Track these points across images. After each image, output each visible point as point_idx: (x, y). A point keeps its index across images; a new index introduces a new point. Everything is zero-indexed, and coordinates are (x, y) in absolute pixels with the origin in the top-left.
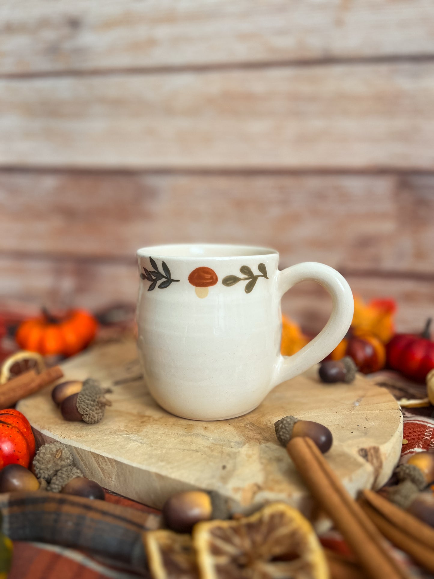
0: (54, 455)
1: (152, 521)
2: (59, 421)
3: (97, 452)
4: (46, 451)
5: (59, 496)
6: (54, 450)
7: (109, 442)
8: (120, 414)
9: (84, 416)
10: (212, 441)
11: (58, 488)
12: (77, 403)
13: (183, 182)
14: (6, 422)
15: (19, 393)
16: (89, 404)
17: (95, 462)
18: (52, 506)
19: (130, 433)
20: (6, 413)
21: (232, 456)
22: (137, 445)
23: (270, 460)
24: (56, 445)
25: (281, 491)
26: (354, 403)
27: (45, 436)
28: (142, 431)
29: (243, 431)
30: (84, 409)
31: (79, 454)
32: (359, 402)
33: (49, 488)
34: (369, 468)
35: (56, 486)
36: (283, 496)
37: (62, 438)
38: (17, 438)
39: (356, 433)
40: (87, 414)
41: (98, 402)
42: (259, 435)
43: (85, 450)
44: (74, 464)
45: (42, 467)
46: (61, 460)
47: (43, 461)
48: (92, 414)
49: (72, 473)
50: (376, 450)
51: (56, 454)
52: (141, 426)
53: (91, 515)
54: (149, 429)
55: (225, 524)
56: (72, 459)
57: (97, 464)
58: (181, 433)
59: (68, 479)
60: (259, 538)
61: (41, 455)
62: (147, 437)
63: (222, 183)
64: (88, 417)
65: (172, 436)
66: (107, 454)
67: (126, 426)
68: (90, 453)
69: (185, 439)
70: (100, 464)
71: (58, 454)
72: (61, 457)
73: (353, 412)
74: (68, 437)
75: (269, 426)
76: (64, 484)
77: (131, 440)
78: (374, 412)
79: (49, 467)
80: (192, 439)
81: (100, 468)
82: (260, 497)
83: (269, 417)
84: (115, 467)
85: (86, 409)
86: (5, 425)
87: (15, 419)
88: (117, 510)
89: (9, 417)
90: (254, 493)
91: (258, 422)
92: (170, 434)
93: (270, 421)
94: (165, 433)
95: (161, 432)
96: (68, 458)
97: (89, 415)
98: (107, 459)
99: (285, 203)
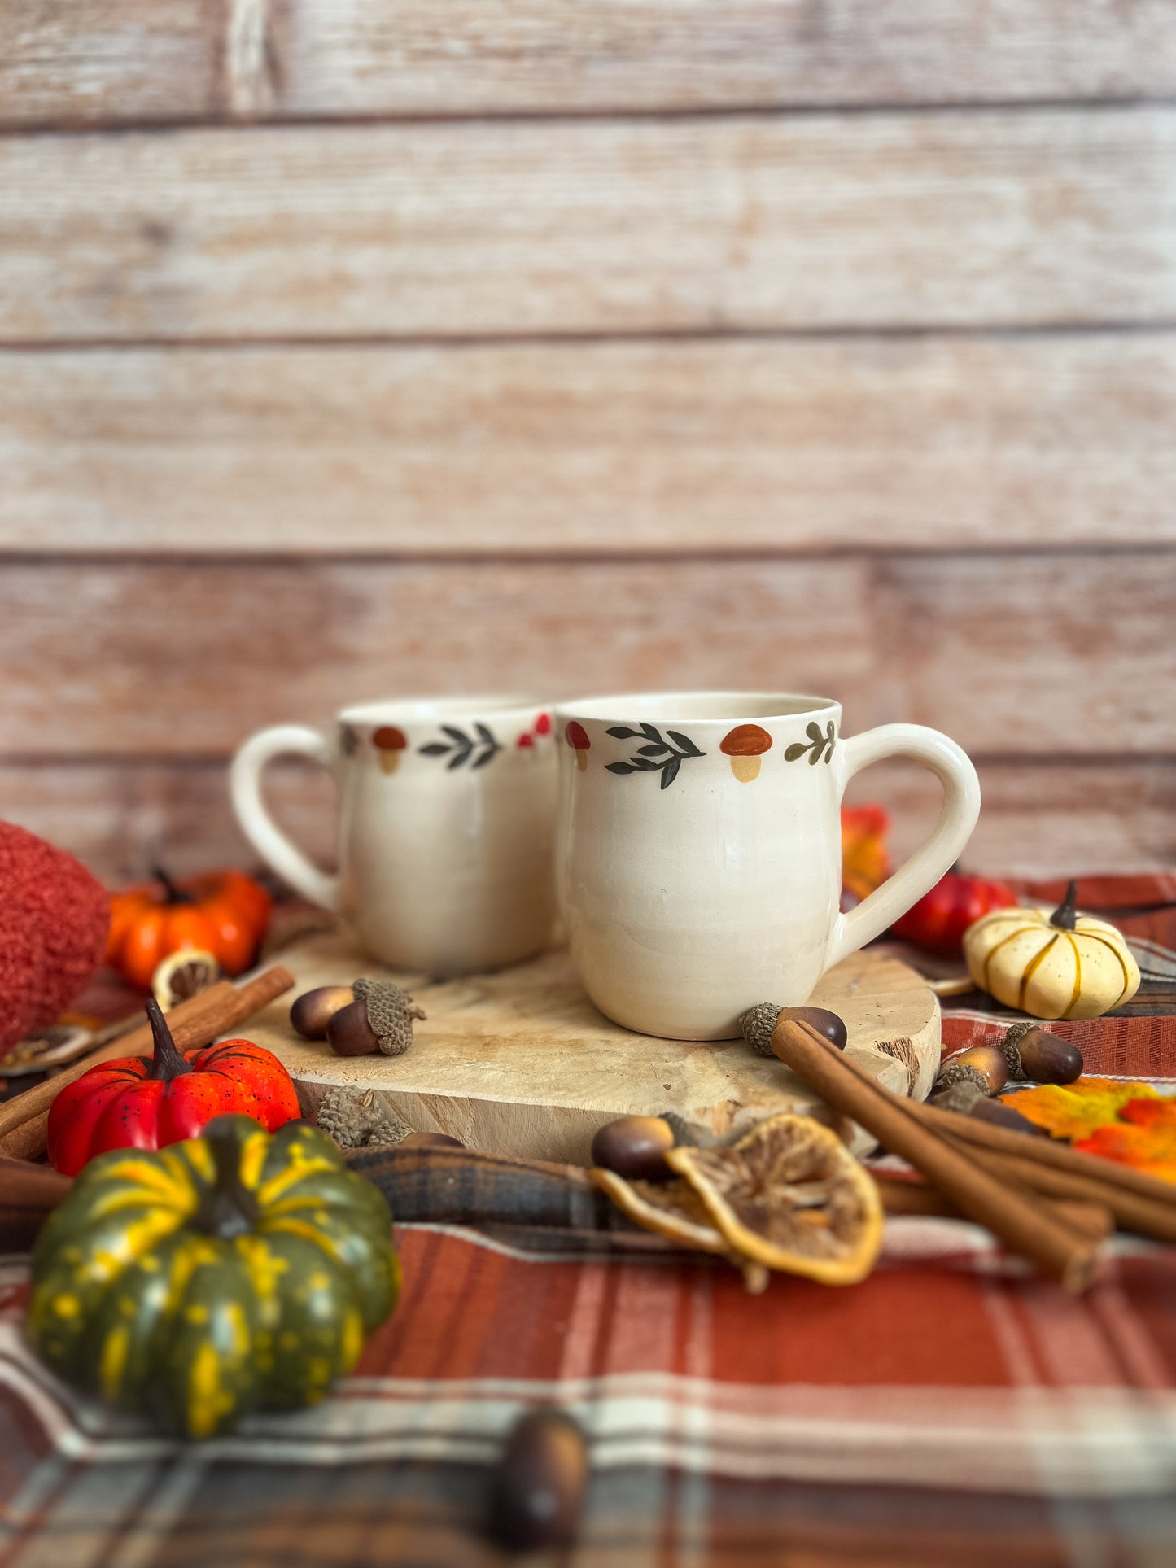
0: (358, 1103)
2: (327, 1060)
3: (433, 1092)
7: (445, 1076)
9: (383, 1040)
10: (628, 1057)
12: (369, 1015)
13: (426, 580)
15: (218, 1021)
16: (393, 1014)
17: (429, 1113)
19: (474, 1061)
21: (674, 1072)
22: (499, 1075)
23: (738, 1071)
25: (773, 1104)
26: (849, 986)
28: (494, 1056)
30: (385, 1025)
31: (392, 1102)
32: (857, 983)
34: (901, 1067)
39: (865, 1025)
40: (390, 1035)
41: (405, 1012)
43: (405, 1094)
45: (339, 1125)
46: (372, 1111)
47: (339, 1115)
50: (906, 1044)
51: (363, 1100)
52: (487, 1051)
54: (504, 1052)
57: (433, 1113)
58: (566, 1052)
59: (399, 1137)
60: (760, 1165)
61: (333, 1106)
62: (509, 1062)
63: (512, 581)
64: (386, 1042)
65: (553, 1057)
66: (454, 1092)
67: (460, 1052)
68: (417, 1097)
69: (575, 1058)
70: (438, 1115)
71: (366, 1099)
72: (372, 1104)
76: (394, 1144)
77: (483, 1069)
78: (887, 994)
79: (351, 1123)
80: (591, 1057)
81: (438, 1120)
82: (742, 1117)
84: (471, 1113)
85: (389, 1024)
90: (731, 1115)
92: (549, 1055)
94: (538, 1054)
95: (531, 1054)
97: (393, 1036)
98: (453, 1102)
99: (646, 621)
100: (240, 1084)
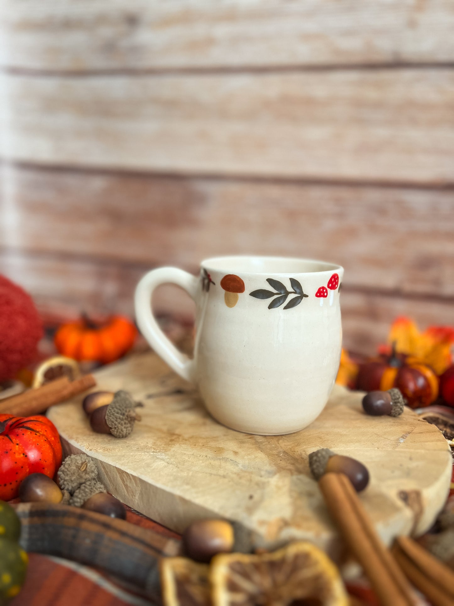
0: (79, 468)
1: (171, 547)
2: (88, 432)
3: (123, 468)
4: (71, 463)
5: (79, 511)
6: (80, 462)
7: (135, 459)
8: (150, 429)
9: (113, 429)
10: (241, 467)
11: (80, 502)
12: (106, 415)
14: (35, 429)
16: (118, 417)
17: (120, 479)
18: (71, 521)
19: (157, 451)
20: (35, 419)
21: (261, 486)
22: (163, 465)
23: (301, 494)
24: (81, 458)
25: (309, 529)
26: (398, 439)
27: (73, 446)
28: (170, 450)
29: (275, 460)
30: (113, 422)
31: (104, 468)
32: (404, 438)
33: (71, 501)
34: (407, 513)
35: (79, 500)
36: (310, 535)
37: (88, 450)
38: (44, 447)
39: (397, 473)
40: (115, 428)
41: (127, 416)
42: (291, 465)
43: (110, 465)
44: (99, 478)
45: (67, 478)
46: (86, 473)
47: (68, 472)
48: (120, 428)
49: (96, 488)
50: (418, 494)
51: (81, 467)
52: (169, 445)
53: (110, 534)
54: (177, 448)
55: (246, 559)
56: (97, 473)
58: (210, 456)
59: (91, 494)
60: (280, 577)
61: (67, 466)
62: (175, 457)
64: (116, 430)
65: (200, 458)
66: (132, 471)
67: (155, 443)
68: (115, 469)
69: (213, 462)
70: (124, 481)
71: (82, 467)
72: (85, 470)
73: (397, 450)
74: (95, 450)
75: (303, 457)
76: (86, 498)
77: (158, 458)
78: (419, 451)
79: (73, 479)
80: (221, 463)
81: (124, 484)
82: (286, 534)
83: (305, 447)
84: (139, 486)
85: (115, 422)
86: (33, 432)
87: (44, 427)
88: (137, 531)
89: (38, 424)
91: (292, 451)
92: (199, 456)
93: (304, 451)
94: (193, 454)
95: (189, 453)
96: (93, 472)
98: (131, 477)
99: (340, 216)
100: (17, 446)
